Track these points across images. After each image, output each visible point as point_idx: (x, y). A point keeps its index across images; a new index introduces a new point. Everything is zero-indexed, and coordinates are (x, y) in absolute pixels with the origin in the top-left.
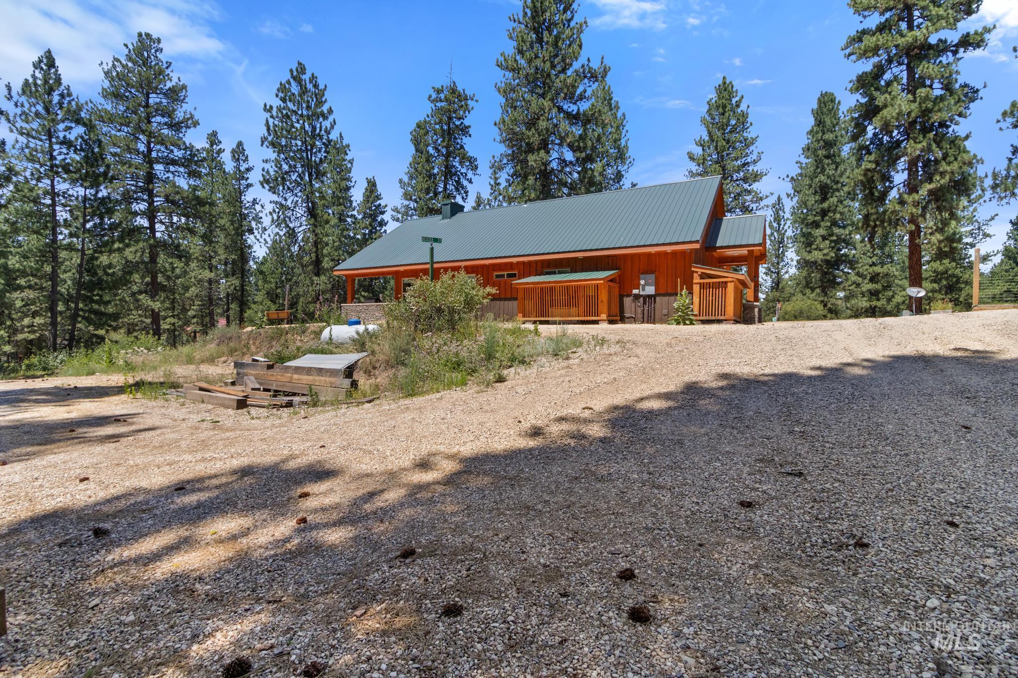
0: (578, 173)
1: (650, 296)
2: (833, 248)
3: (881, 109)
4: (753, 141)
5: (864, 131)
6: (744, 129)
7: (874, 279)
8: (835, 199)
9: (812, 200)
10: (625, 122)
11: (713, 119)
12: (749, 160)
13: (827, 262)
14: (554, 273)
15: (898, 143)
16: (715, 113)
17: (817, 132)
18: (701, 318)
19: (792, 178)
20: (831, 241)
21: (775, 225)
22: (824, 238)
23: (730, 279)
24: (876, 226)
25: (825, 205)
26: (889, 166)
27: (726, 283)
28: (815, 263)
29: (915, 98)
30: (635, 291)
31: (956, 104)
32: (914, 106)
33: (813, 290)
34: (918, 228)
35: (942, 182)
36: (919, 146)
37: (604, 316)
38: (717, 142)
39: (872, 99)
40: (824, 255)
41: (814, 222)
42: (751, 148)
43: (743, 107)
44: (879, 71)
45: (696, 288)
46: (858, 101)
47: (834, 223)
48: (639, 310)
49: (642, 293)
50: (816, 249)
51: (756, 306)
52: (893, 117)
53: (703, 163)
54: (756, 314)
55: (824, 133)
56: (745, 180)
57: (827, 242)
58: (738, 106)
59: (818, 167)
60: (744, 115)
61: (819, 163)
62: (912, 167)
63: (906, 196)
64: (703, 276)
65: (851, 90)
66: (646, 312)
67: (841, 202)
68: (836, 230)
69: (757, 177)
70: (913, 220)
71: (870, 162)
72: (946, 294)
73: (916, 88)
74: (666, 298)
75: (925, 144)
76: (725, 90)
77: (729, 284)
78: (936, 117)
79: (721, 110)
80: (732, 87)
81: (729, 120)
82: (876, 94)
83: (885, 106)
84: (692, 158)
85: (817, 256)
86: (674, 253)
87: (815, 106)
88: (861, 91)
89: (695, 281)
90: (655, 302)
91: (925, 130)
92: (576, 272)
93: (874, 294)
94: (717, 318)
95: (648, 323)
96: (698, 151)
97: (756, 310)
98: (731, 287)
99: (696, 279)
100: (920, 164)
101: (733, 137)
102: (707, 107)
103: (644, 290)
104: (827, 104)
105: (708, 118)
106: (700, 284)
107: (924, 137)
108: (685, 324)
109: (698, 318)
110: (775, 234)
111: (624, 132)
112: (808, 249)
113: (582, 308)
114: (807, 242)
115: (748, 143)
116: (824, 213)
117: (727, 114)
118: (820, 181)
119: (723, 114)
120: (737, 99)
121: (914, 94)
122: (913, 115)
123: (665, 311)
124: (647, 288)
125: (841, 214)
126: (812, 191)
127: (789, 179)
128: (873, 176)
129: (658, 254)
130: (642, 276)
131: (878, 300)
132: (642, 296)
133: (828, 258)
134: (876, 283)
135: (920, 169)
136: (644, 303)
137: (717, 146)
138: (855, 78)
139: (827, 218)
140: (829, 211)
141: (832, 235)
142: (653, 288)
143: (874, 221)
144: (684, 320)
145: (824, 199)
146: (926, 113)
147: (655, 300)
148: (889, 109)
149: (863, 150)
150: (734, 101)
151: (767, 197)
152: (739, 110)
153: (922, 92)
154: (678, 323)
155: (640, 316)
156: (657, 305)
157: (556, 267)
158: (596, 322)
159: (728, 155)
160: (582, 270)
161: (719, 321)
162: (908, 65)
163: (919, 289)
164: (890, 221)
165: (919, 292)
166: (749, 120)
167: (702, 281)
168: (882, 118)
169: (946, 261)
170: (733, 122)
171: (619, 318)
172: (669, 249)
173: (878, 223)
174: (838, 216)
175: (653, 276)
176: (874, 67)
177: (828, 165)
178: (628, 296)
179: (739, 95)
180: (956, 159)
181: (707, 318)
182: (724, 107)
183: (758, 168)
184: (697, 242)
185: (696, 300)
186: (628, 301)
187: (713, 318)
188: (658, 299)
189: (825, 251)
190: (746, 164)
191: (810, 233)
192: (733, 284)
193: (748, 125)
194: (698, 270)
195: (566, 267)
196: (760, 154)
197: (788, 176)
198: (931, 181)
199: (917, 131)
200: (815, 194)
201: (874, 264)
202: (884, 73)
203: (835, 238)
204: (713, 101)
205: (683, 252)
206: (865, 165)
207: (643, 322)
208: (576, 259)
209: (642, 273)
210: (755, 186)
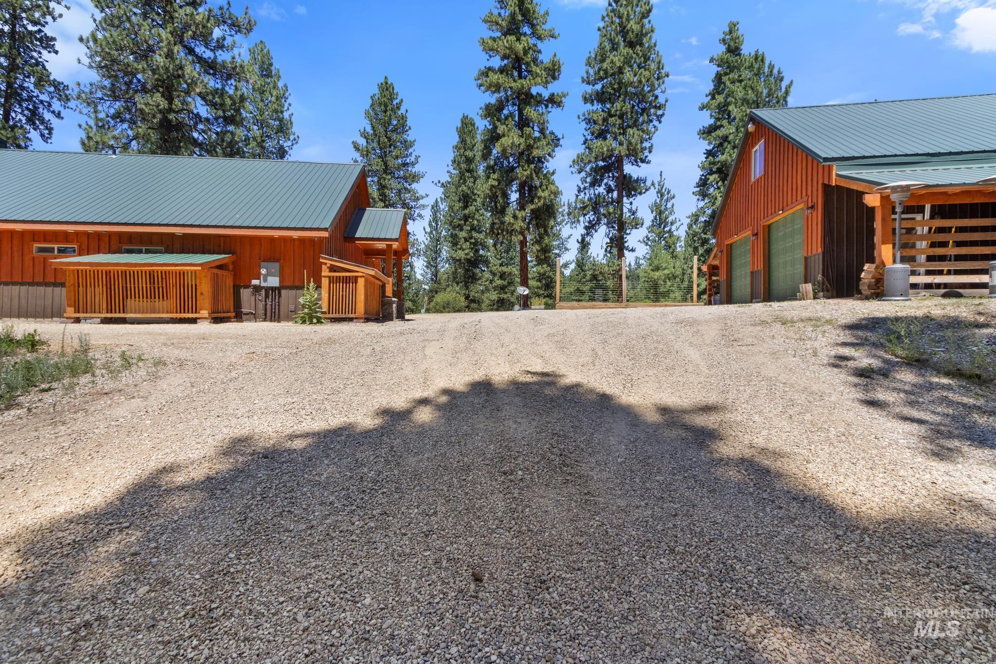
0: (217, 133)
1: (273, 289)
2: (472, 249)
3: (501, 138)
4: (412, 144)
5: (490, 153)
6: (404, 132)
7: (502, 276)
8: (473, 208)
9: (458, 205)
10: (287, 94)
11: (376, 114)
12: (408, 161)
13: (468, 261)
14: (140, 252)
15: (512, 169)
16: (378, 109)
17: (460, 149)
18: (331, 316)
19: (443, 184)
20: (471, 243)
21: (434, 224)
22: (466, 240)
23: (361, 274)
24: (498, 234)
25: (467, 212)
26: (506, 185)
27: (356, 278)
28: (460, 260)
29: (523, 134)
30: (255, 282)
31: (547, 145)
32: (522, 140)
33: (458, 283)
34: (525, 238)
35: (539, 204)
36: (525, 173)
37: (205, 313)
38: (379, 137)
39: (495, 127)
40: (466, 254)
41: (459, 225)
42: (410, 150)
43: (402, 111)
44: (500, 107)
45: (325, 282)
46: (486, 126)
47: (473, 229)
48: (261, 305)
49: (263, 284)
50: (460, 249)
51: (394, 302)
52: (508, 146)
53: (367, 155)
54: (394, 310)
55: (465, 150)
56: (405, 178)
57: (468, 243)
58: (398, 108)
59: (461, 179)
60: (403, 118)
61: (462, 176)
62: (521, 190)
63: (517, 212)
64: (332, 269)
65: (481, 116)
66: (269, 307)
67: (478, 211)
68: (475, 234)
69: (415, 178)
70: (522, 233)
71: (494, 179)
72: (545, 290)
73: (524, 126)
74: (294, 292)
75: (528, 172)
76: (386, 88)
77: (359, 279)
78: (536, 153)
79: (383, 107)
80: (393, 88)
81: (390, 119)
82: (498, 124)
83: (504, 135)
84: (357, 147)
85: (461, 254)
86: (302, 240)
87: (459, 125)
88: (489, 119)
89: (323, 274)
90: (280, 296)
91: (529, 162)
92: (172, 253)
93: (503, 288)
94: (347, 316)
95: (271, 321)
96: (362, 142)
97: (394, 305)
98: (361, 282)
99: (325, 272)
100: (526, 188)
101: (394, 137)
102: (371, 102)
103: (265, 281)
104: (466, 127)
105: (372, 113)
106: (329, 277)
107: (528, 166)
108: (311, 323)
109: (327, 316)
110: (434, 232)
111: (286, 105)
112: (455, 248)
113: (171, 302)
114: (455, 242)
115: (407, 145)
116: (466, 218)
117: (388, 113)
118: (462, 191)
119: (385, 112)
120: (397, 101)
121: (522, 131)
122: (522, 147)
123: (292, 307)
124: (269, 278)
125: (478, 221)
126: (457, 198)
127: (440, 185)
128: (496, 192)
129: (284, 239)
130: (262, 264)
131: (506, 293)
132: (263, 287)
133: (469, 257)
134: (504, 280)
135: (526, 192)
136: (267, 296)
137: (379, 141)
138: (484, 107)
139: (468, 223)
140: (469, 217)
141: (471, 238)
142: (277, 279)
143: (497, 229)
144: (312, 317)
145: (466, 207)
146: (530, 147)
147: (280, 293)
148: (506, 138)
149: (490, 169)
150: (395, 102)
151: (423, 197)
152: (400, 113)
153: (527, 130)
154: (304, 322)
155: (261, 311)
156: (283, 299)
157: (141, 243)
158: (194, 321)
159: (390, 152)
160: (182, 251)
161: (351, 320)
162: (519, 107)
163: (525, 288)
164: (507, 230)
165: (524, 291)
166: (408, 123)
167: (332, 274)
168: (501, 144)
169: (545, 266)
170: (395, 122)
171: (233, 314)
172: (296, 234)
173: (500, 231)
174: (475, 222)
175: (277, 265)
176: (497, 101)
177: (468, 178)
178: (247, 287)
179: (399, 98)
180: (547, 188)
181: (337, 316)
182: (386, 106)
183: (417, 169)
184: (326, 229)
185: (325, 294)
186: (245, 293)
187: (344, 316)
188: (283, 292)
189: (466, 251)
190: (405, 165)
191: (456, 235)
192: (363, 279)
193: (407, 128)
194: (327, 261)
195: (157, 245)
196: (417, 157)
197: (439, 182)
198: (532, 202)
199: (524, 161)
200: (459, 201)
201: (501, 265)
202: (503, 109)
203: (473, 241)
204: (376, 97)
205: (312, 240)
206: (492, 182)
207: (265, 320)
208: (172, 235)
209: (264, 261)
210: (414, 186)
